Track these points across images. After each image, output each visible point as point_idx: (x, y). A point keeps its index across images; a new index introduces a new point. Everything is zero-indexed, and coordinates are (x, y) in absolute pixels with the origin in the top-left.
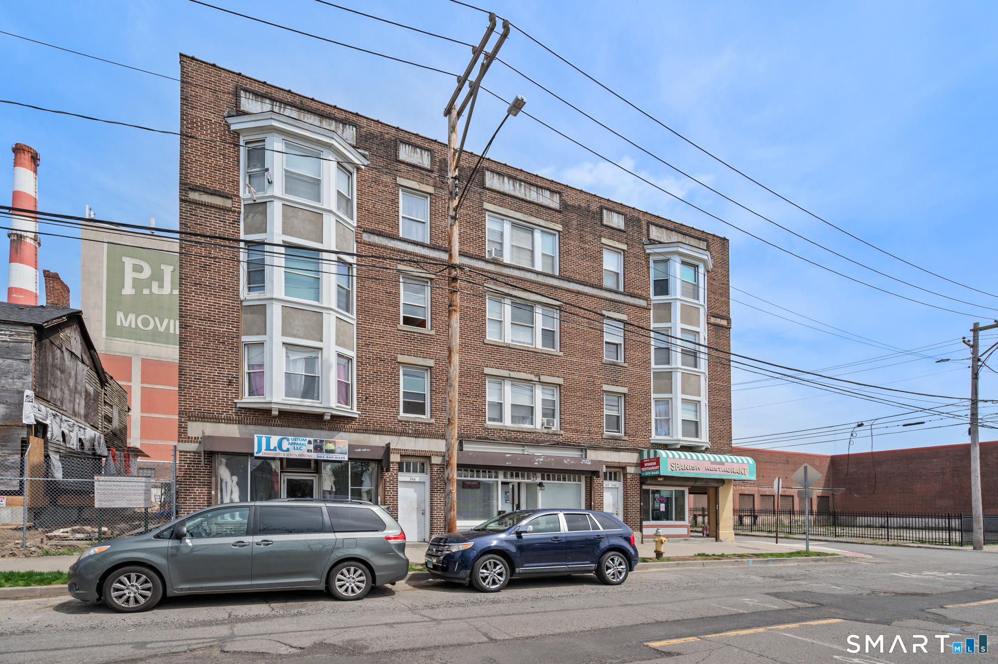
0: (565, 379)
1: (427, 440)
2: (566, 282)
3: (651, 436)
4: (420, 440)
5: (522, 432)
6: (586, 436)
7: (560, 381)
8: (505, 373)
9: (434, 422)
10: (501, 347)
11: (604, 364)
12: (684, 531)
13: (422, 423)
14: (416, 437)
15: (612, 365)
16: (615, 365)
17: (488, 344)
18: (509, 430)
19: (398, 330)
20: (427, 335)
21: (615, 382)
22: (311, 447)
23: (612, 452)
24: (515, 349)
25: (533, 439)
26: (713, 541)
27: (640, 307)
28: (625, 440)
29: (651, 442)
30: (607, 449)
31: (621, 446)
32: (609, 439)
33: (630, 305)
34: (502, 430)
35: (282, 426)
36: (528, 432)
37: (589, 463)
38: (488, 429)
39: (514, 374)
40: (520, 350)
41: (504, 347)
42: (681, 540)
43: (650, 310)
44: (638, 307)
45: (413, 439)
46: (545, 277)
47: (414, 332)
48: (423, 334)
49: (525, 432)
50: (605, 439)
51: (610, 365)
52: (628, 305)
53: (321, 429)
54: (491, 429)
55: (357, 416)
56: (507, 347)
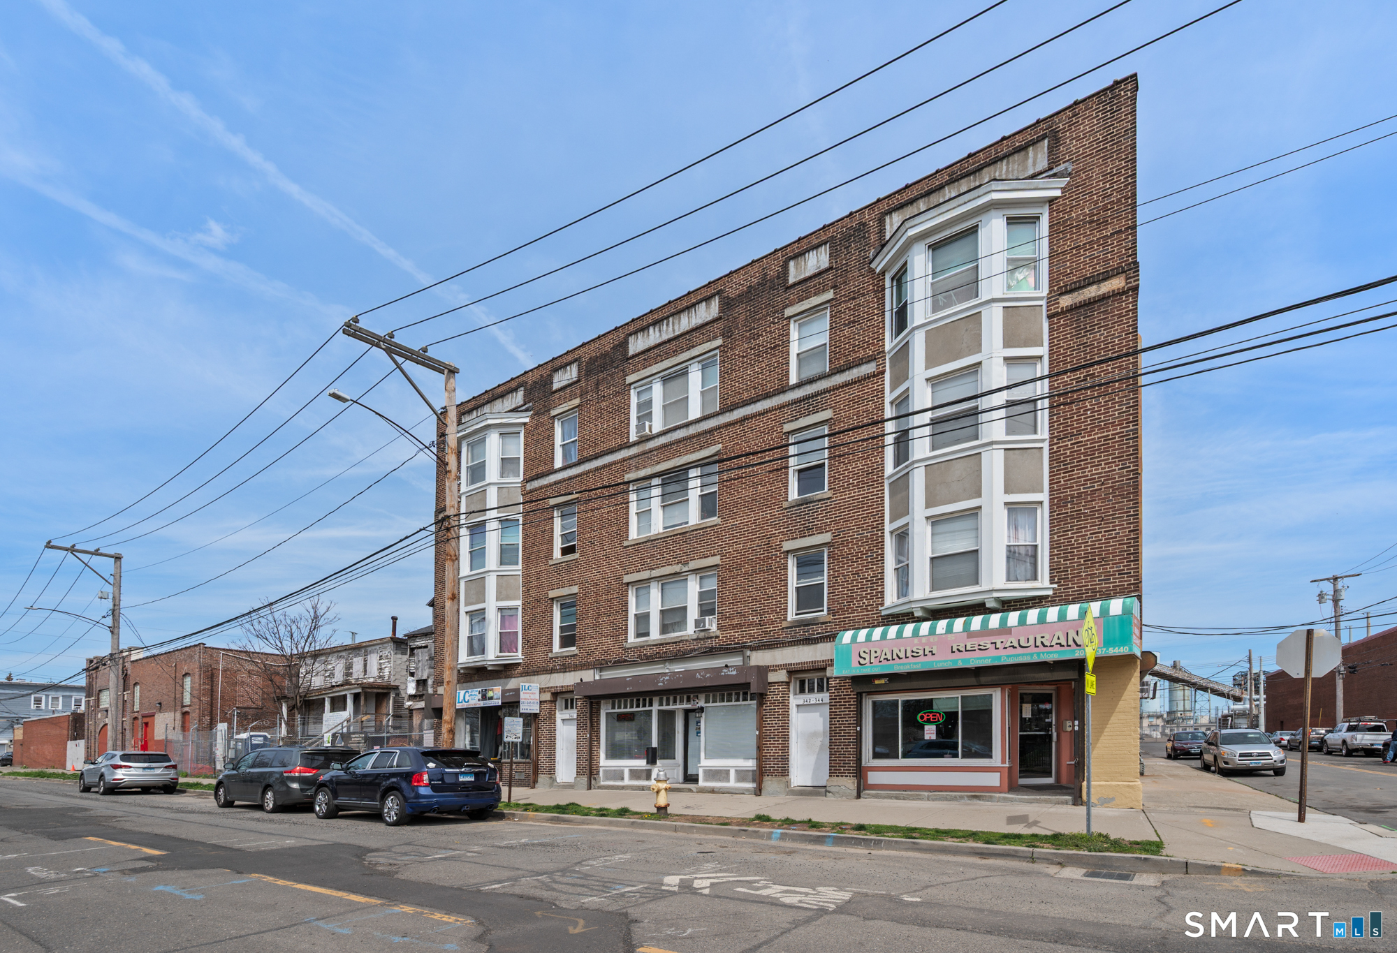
0: (723, 556)
1: (572, 673)
2: (728, 414)
3: (882, 604)
4: (567, 674)
5: (666, 644)
6: (755, 630)
7: (716, 560)
8: (645, 575)
9: (578, 652)
10: (643, 543)
11: (786, 509)
12: (994, 780)
13: (568, 656)
14: (564, 672)
15: (802, 505)
16: (807, 504)
17: (628, 547)
18: (651, 645)
19: (550, 566)
20: (572, 560)
21: (807, 531)
22: (480, 697)
23: (801, 647)
24: (658, 539)
25: (679, 651)
26: (1066, 803)
27: (859, 381)
28: (826, 623)
29: (883, 613)
30: (791, 644)
31: (817, 634)
32: (795, 627)
33: (837, 389)
34: (643, 646)
35: (479, 681)
36: (673, 643)
37: (734, 673)
38: (628, 649)
39: (655, 573)
40: (664, 538)
41: (646, 542)
42: (962, 797)
43: (883, 372)
44: (855, 383)
45: (561, 675)
46: (697, 425)
47: (562, 563)
48: (569, 561)
49: (669, 643)
50: (787, 628)
51: (798, 505)
52: (834, 390)
53: (500, 678)
54: (631, 648)
55: (521, 661)
56: (648, 541)
